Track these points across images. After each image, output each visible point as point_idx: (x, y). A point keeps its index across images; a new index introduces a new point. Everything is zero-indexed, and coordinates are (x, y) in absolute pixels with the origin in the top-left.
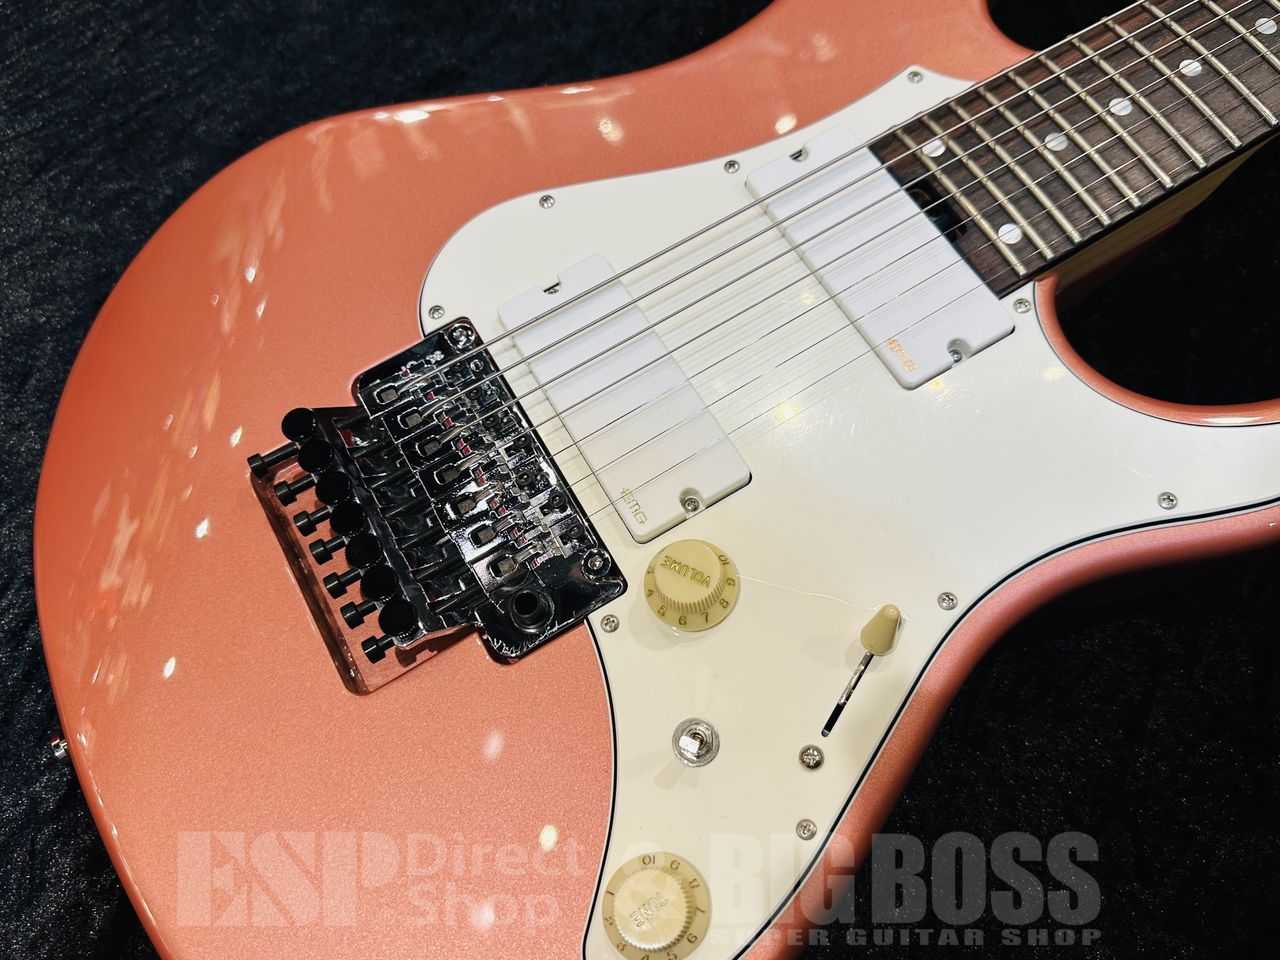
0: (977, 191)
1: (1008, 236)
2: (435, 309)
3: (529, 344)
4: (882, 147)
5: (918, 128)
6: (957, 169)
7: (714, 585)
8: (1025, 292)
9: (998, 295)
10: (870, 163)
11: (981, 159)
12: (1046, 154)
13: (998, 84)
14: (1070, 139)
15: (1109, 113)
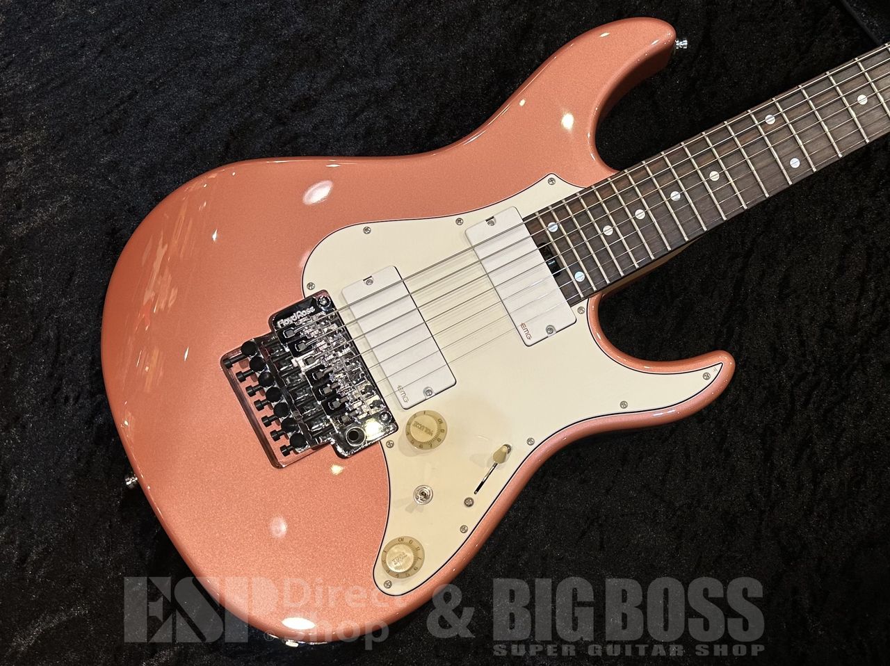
0: (569, 256)
1: (579, 277)
2: (310, 285)
3: (358, 311)
4: (532, 223)
5: (547, 215)
6: (562, 243)
7: (435, 433)
8: (584, 304)
9: (571, 304)
10: (524, 232)
11: (574, 237)
12: (602, 237)
13: (588, 195)
14: (614, 230)
15: (635, 219)
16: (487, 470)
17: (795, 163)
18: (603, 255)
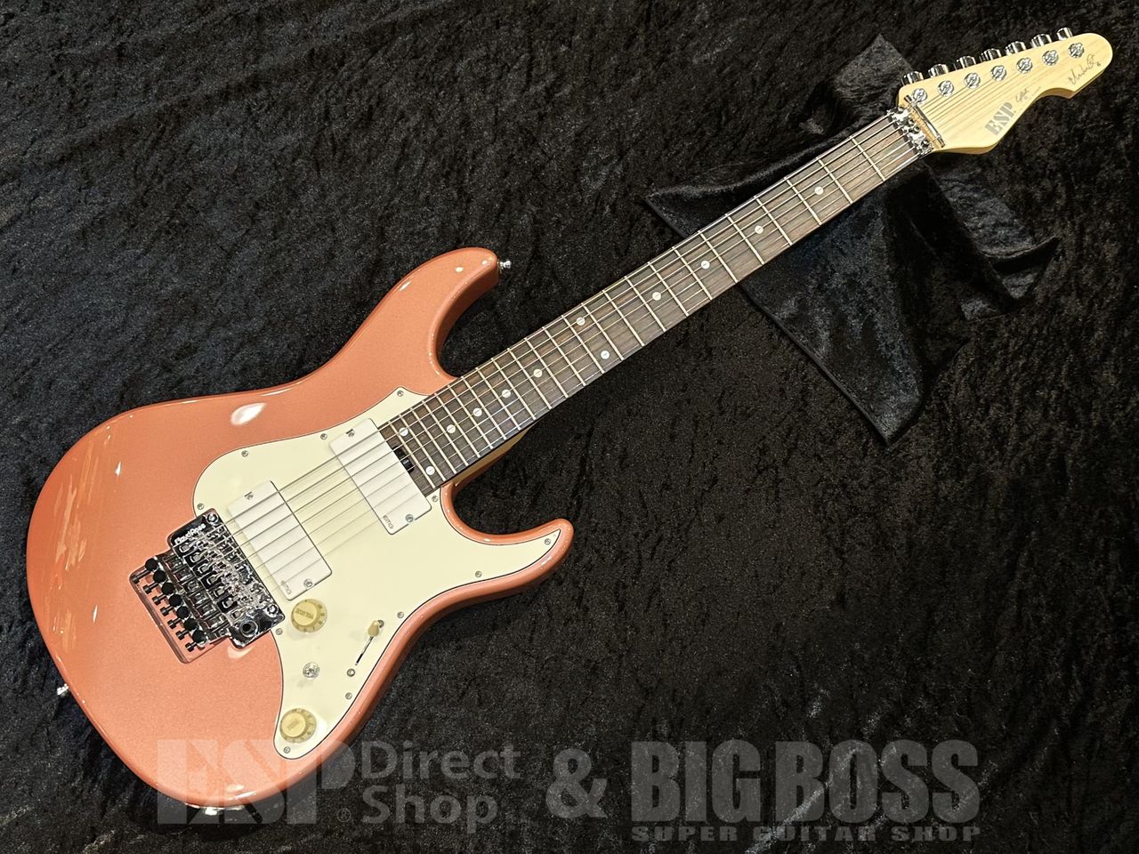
0: (419, 453)
1: (430, 471)
2: (199, 506)
3: (242, 522)
4: (385, 431)
5: (398, 423)
6: (412, 443)
7: (315, 617)
8: (437, 493)
9: (425, 496)
10: (380, 438)
11: (422, 438)
12: (446, 435)
13: (432, 402)
14: (456, 428)
15: (473, 416)
16: (365, 644)
17: (605, 355)
18: (449, 450)
